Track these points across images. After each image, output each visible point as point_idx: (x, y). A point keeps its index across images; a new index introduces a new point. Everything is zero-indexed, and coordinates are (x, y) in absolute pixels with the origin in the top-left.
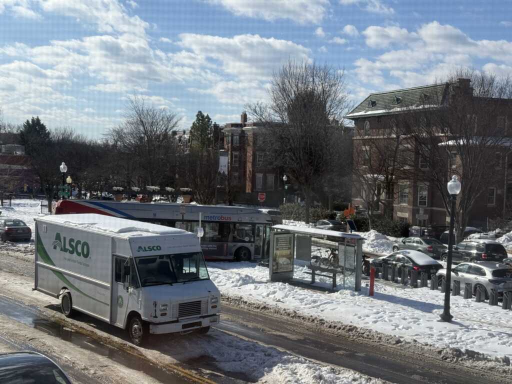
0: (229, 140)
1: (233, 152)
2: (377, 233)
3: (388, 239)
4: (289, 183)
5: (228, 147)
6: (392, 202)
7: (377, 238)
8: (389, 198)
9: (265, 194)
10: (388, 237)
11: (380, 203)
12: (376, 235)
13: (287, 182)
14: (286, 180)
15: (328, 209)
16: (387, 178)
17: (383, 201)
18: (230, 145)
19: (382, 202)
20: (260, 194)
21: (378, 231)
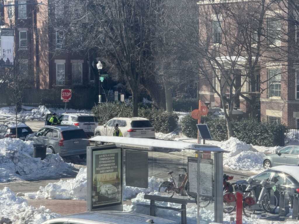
0: (11, 11)
1: (19, 29)
2: (238, 141)
3: (255, 150)
4: (105, 73)
5: (11, 21)
6: (259, 96)
7: (240, 148)
8: (253, 90)
9: (70, 90)
10: (255, 147)
11: (241, 98)
12: (238, 144)
13: (103, 72)
14: (101, 68)
15: (165, 110)
16: (249, 60)
17: (245, 95)
18: (13, 18)
19: (243, 96)
20: (62, 90)
21: (239, 139)
